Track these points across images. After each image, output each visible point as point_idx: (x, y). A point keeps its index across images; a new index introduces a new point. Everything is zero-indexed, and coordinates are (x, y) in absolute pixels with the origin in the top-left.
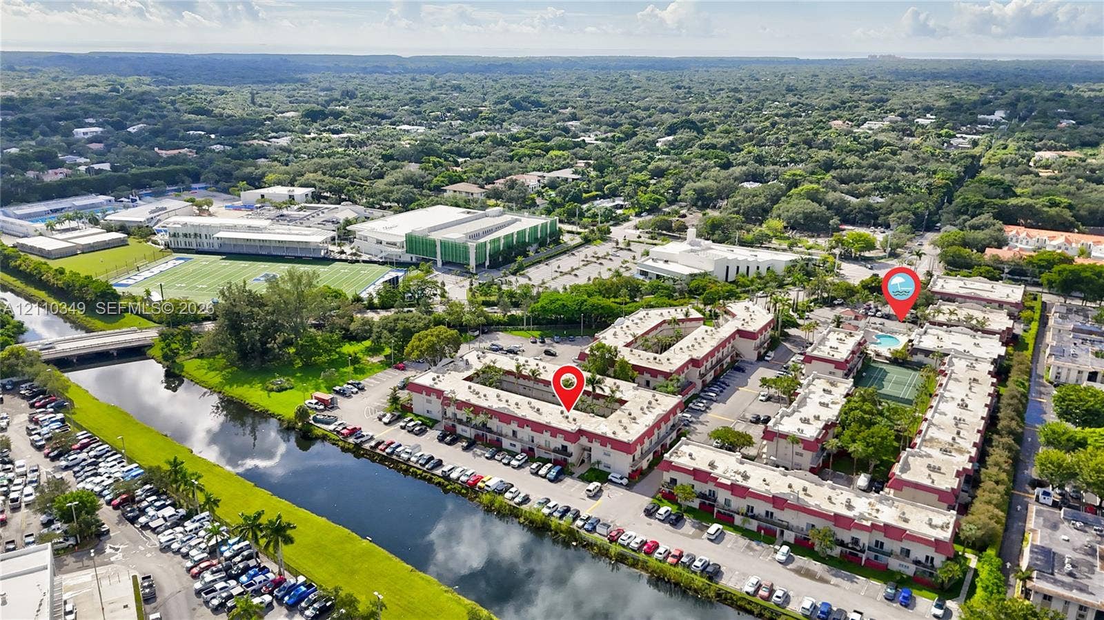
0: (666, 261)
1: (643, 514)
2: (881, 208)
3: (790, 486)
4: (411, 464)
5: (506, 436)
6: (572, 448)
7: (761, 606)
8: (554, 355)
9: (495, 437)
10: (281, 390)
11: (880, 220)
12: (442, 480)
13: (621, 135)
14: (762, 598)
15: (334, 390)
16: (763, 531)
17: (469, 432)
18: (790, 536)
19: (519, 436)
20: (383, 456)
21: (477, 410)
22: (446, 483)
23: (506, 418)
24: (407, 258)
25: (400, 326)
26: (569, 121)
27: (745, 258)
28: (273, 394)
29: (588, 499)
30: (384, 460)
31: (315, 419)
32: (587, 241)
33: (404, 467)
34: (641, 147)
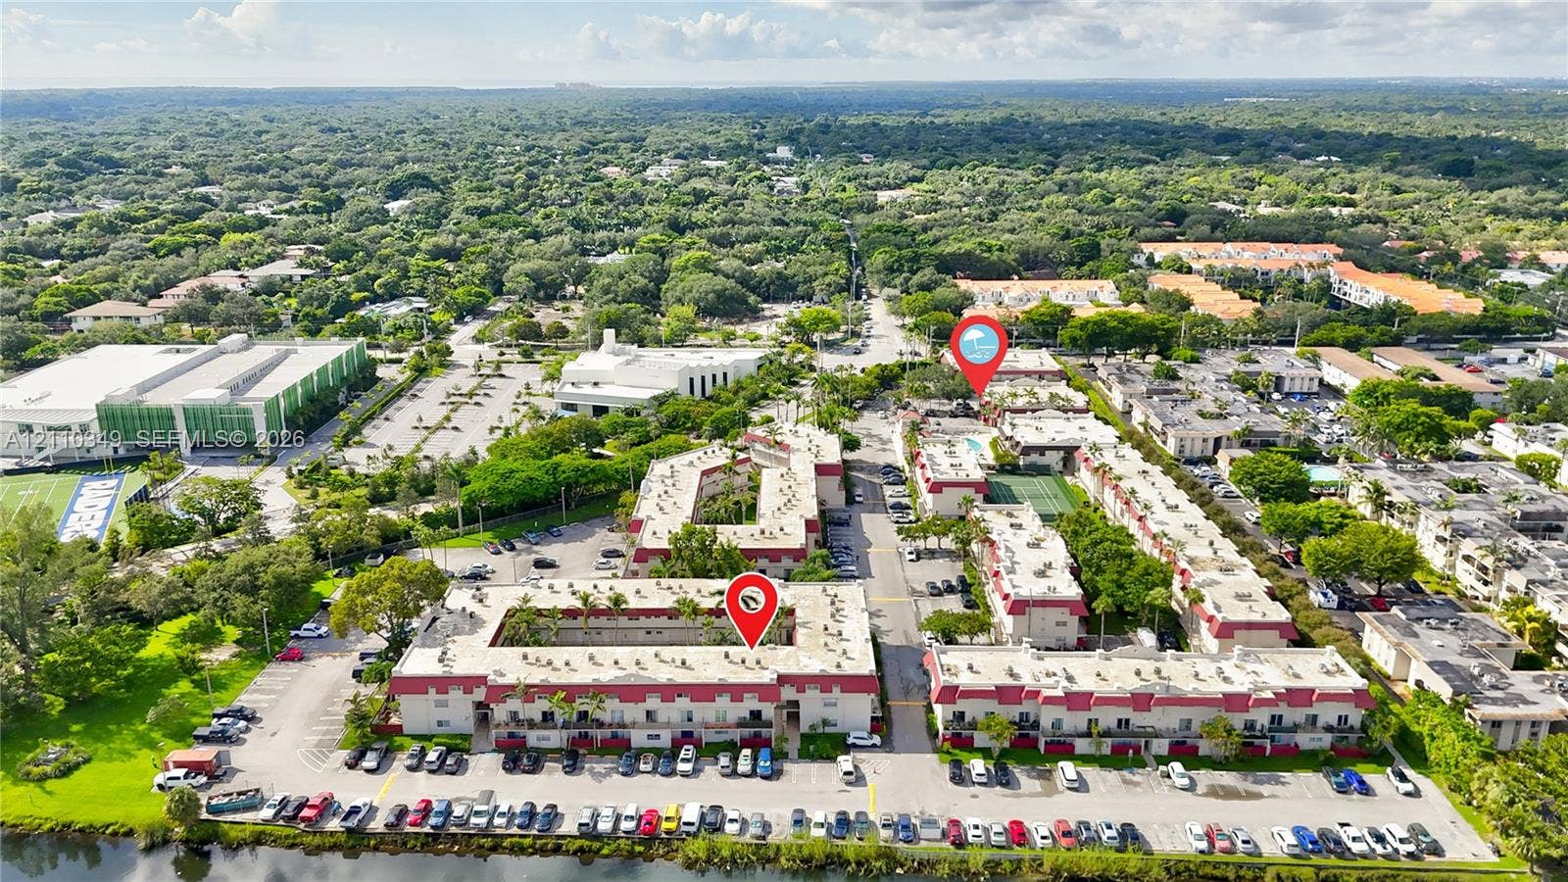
0: (596, 384)
1: (950, 785)
2: (795, 275)
3: (1138, 673)
4: (499, 831)
5: (634, 725)
6: (768, 711)
7: (1233, 864)
8: (551, 565)
9: (608, 733)
10: (66, 771)
11: (801, 290)
12: (586, 843)
13: (318, 204)
14: (1224, 851)
15: (197, 737)
16: (1131, 751)
17: (555, 738)
18: (1161, 746)
19: (661, 717)
20: (427, 835)
21: (572, 692)
22: (596, 845)
23: (631, 692)
24: (105, 451)
25: (266, 577)
26: (196, 186)
27: (697, 363)
28: (50, 784)
29: (849, 788)
30: (432, 842)
31: (211, 810)
32: (421, 371)
33: (488, 842)
34: (367, 219)
